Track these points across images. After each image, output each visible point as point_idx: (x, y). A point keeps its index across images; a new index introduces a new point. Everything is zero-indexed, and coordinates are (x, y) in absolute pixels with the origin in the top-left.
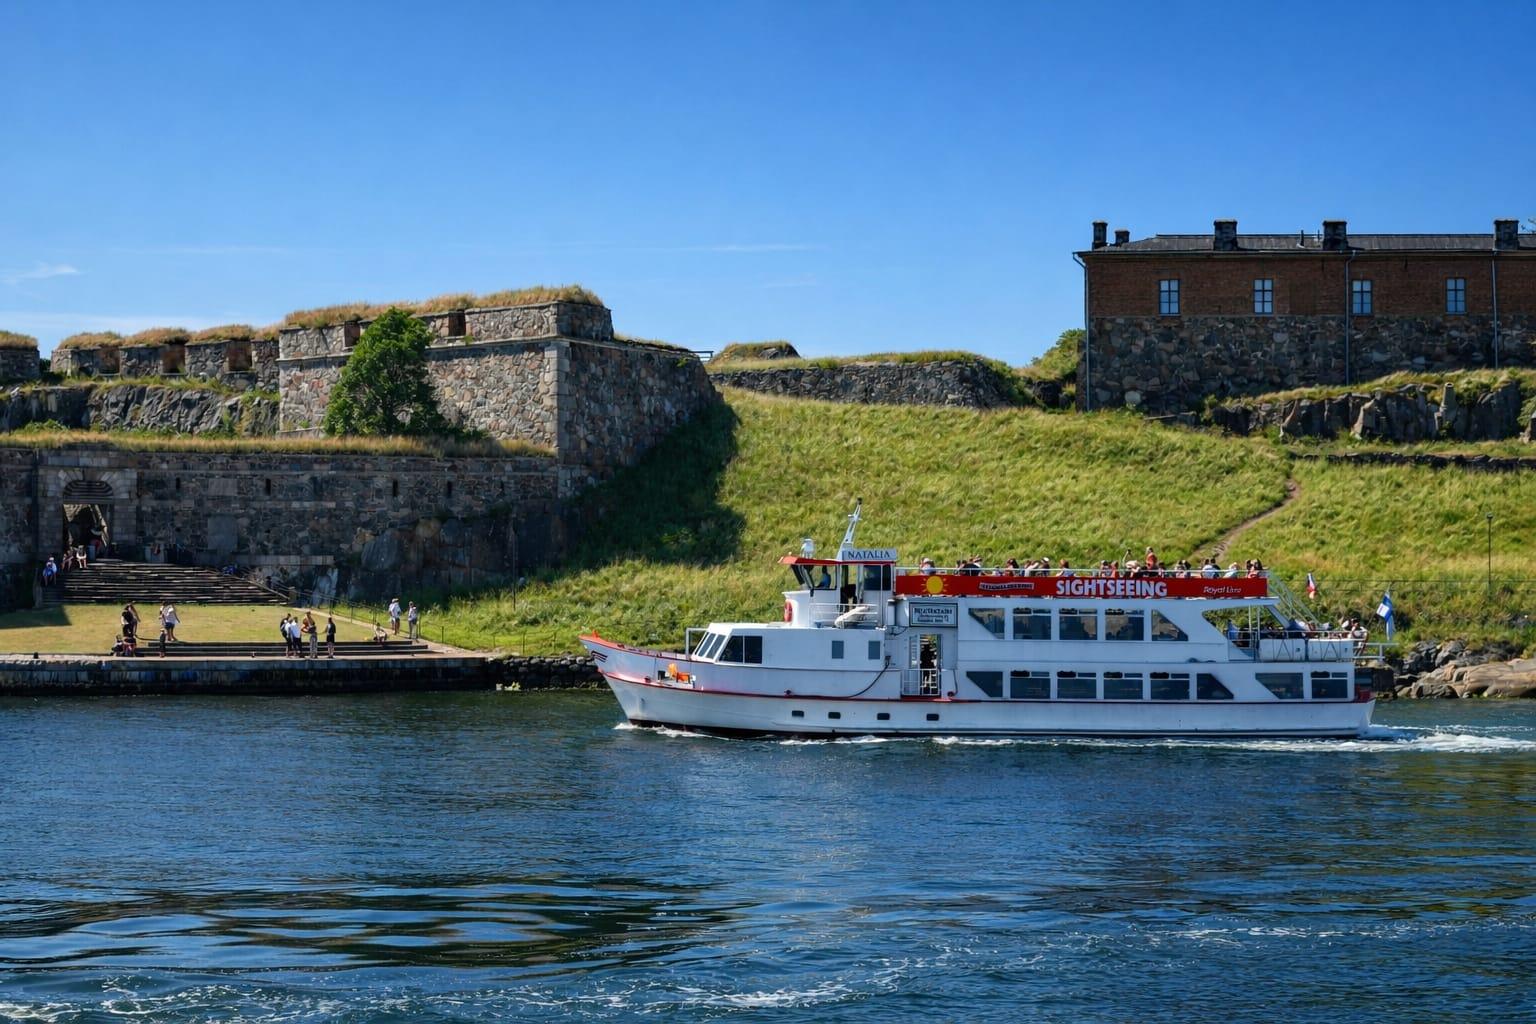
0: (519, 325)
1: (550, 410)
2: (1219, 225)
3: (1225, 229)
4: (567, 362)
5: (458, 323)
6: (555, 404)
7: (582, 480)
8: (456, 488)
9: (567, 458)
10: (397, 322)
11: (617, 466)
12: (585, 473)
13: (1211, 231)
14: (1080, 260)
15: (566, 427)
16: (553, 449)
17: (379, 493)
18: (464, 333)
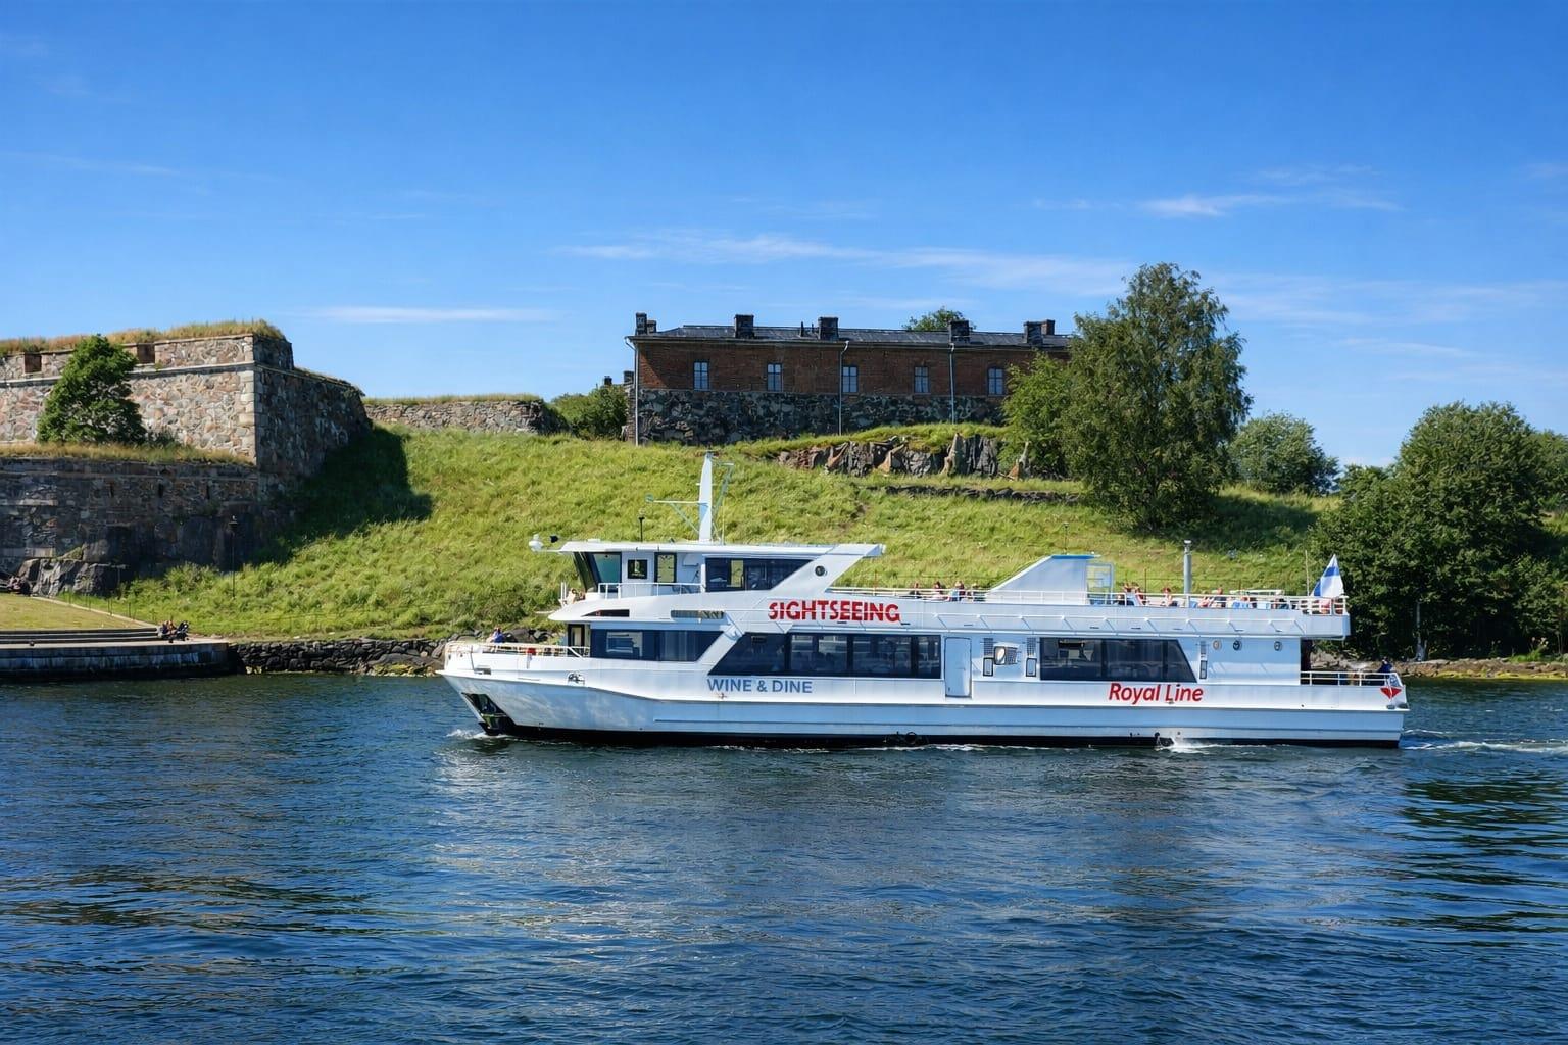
0: (213, 352)
1: (246, 426)
2: (739, 318)
3: (744, 321)
4: (260, 384)
5: (147, 353)
6: (253, 421)
7: (275, 486)
8: (168, 489)
9: (263, 467)
10: (102, 348)
11: (299, 476)
12: (277, 481)
13: (733, 323)
14: (631, 344)
15: (261, 442)
16: (254, 460)
17: (97, 493)
18: (154, 361)
